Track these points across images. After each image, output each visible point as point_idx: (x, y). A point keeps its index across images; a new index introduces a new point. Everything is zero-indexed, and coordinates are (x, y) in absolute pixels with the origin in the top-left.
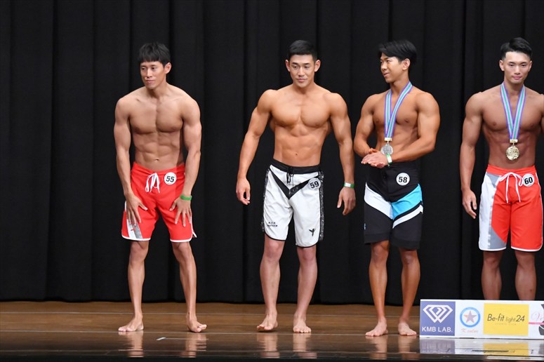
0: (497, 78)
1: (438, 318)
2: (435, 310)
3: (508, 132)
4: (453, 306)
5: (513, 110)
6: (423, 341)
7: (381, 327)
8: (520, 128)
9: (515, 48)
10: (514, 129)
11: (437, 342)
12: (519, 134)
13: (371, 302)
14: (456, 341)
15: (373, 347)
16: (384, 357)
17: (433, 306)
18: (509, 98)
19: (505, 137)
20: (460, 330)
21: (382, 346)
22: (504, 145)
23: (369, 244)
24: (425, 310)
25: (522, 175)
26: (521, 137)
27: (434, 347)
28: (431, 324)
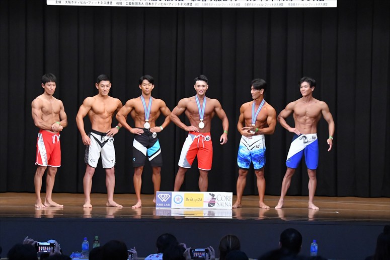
0: (193, 93)
1: (164, 200)
2: (163, 196)
3: (199, 116)
4: (171, 194)
5: (201, 106)
6: (157, 210)
7: (139, 204)
8: (204, 114)
9: (200, 79)
10: (202, 115)
11: (164, 210)
12: (204, 117)
13: (134, 193)
14: (172, 210)
15: (135, 213)
16: (140, 218)
17: (162, 195)
18: (199, 101)
19: (197, 118)
20: (173, 205)
21: (139, 212)
22: (198, 122)
23: (134, 167)
24: (158, 196)
25: (205, 136)
26: (205, 118)
27: (162, 213)
28: (161, 202)
